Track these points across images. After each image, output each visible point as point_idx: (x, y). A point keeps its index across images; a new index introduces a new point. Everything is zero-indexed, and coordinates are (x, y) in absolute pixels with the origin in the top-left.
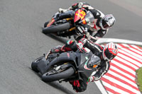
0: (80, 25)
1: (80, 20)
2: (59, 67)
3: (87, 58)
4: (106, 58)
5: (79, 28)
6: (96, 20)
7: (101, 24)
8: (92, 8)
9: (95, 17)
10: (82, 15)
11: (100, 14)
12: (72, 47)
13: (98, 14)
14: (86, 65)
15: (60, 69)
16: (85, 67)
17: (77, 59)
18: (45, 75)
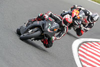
0: (76, 19)
1: (75, 16)
2: (31, 30)
3: (50, 24)
4: (64, 25)
5: (75, 22)
6: (86, 17)
7: (90, 20)
8: (84, 9)
9: (86, 14)
10: (77, 13)
11: (89, 13)
12: (42, 18)
13: (88, 13)
14: (49, 29)
15: (32, 31)
16: (49, 30)
17: (43, 25)
18: (22, 36)
